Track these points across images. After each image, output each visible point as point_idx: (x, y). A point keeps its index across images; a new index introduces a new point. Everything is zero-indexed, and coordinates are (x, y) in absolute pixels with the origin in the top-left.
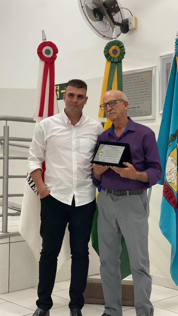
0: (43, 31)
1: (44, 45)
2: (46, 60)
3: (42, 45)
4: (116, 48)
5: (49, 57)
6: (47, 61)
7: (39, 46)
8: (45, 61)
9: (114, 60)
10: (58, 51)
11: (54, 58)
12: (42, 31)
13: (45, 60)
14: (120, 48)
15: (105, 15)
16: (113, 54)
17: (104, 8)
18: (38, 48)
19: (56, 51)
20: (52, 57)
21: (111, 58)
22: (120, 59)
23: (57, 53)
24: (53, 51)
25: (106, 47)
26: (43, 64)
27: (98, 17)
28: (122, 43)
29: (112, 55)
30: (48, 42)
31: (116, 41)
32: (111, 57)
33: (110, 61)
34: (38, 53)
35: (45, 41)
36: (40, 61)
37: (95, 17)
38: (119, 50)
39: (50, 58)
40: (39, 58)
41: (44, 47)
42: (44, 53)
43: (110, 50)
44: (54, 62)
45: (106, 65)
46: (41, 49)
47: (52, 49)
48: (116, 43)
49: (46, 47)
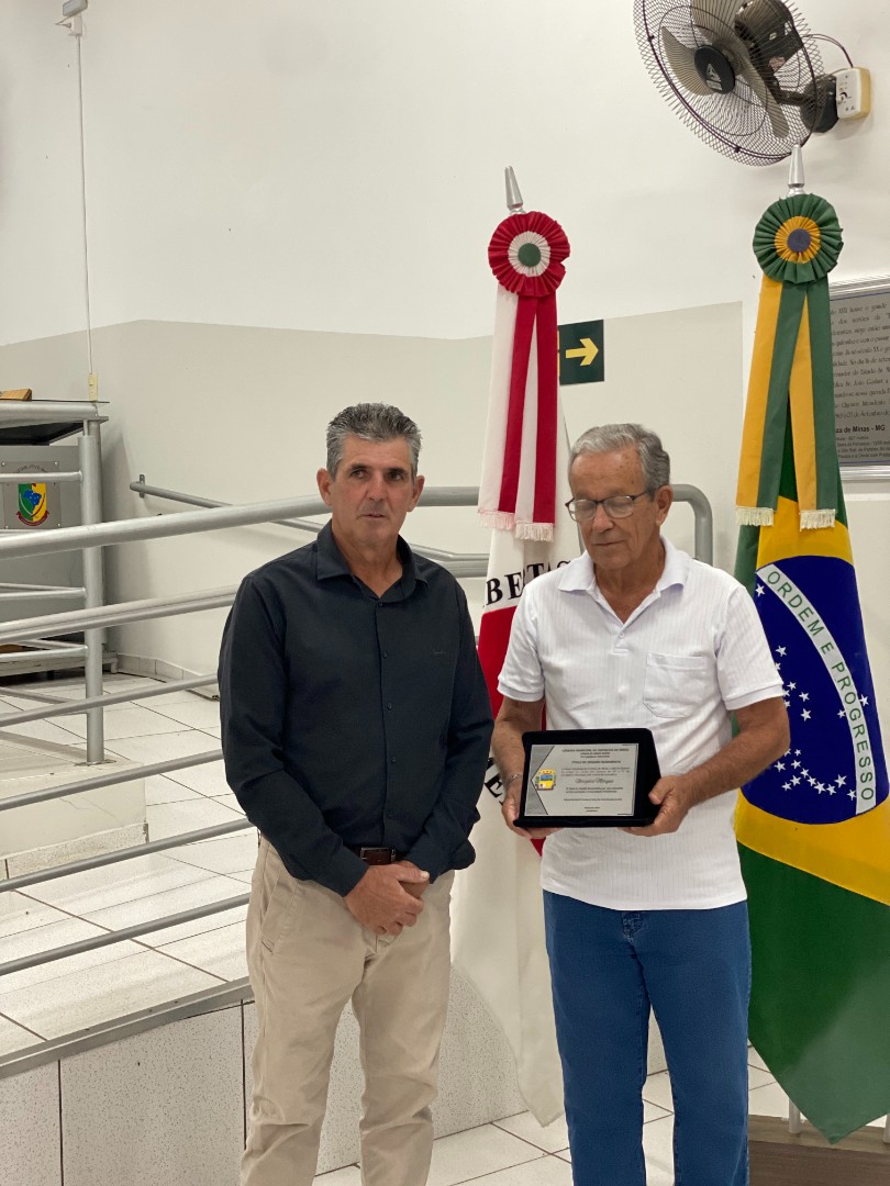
0: (509, 173)
1: (514, 225)
2: (523, 287)
3: (508, 232)
4: (806, 228)
5: (535, 275)
6: (530, 292)
7: (495, 235)
8: (518, 293)
9: (795, 273)
10: (568, 247)
11: (555, 274)
12: (506, 171)
14: (820, 225)
15: (743, 70)
16: (793, 251)
17: (738, 40)
18: (492, 243)
19: (560, 248)
20: (546, 272)
21: (784, 268)
22: (822, 269)
23: (566, 255)
24: (549, 249)
25: (761, 222)
26: (510, 303)
27: (717, 78)
28: (829, 206)
29: (788, 255)
30: (531, 213)
31: (804, 196)
32: (785, 264)
34: (493, 262)
35: (518, 211)
36: (499, 291)
37: (705, 76)
38: (815, 233)
39: (538, 278)
40: (497, 281)
41: (516, 234)
42: (515, 262)
43: (779, 236)
44: (554, 293)
45: (763, 295)
46: (504, 244)
47: (546, 243)
48: (805, 206)
49: (521, 236)
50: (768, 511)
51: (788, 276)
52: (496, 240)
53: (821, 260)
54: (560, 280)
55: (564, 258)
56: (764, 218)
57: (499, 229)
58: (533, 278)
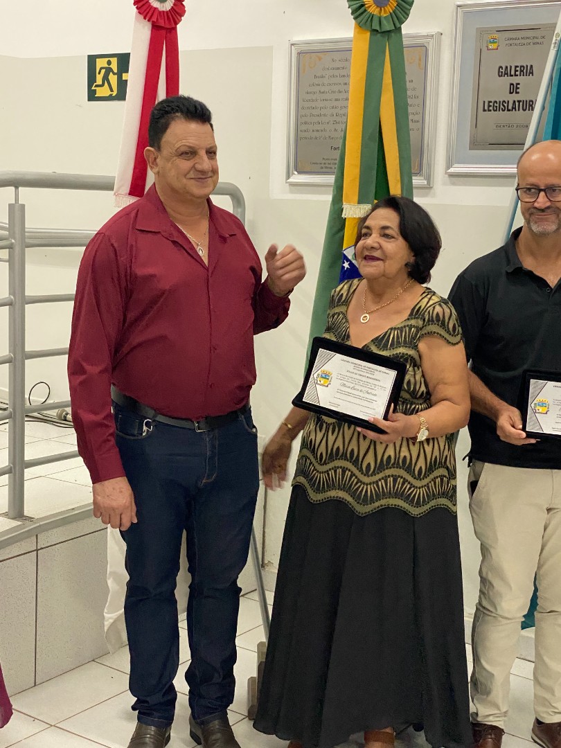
2: (157, 19)
6: (160, 23)
8: (152, 23)
9: (380, 23)
11: (178, 12)
16: (378, 6)
21: (372, 19)
22: (398, 20)
29: (373, 10)
32: (372, 16)
33: (367, 29)
40: (136, 11)
44: (176, 27)
45: (355, 40)
51: (375, 26)
53: (398, 12)
54: (181, 16)
58: (164, 12)
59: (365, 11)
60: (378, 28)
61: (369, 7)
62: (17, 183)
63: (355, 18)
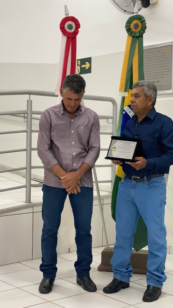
0: (66, 6)
1: (67, 19)
3: (65, 21)
4: (138, 23)
5: (71, 32)
6: (70, 36)
7: (62, 21)
10: (80, 25)
11: (76, 33)
13: (67, 35)
14: (141, 22)
16: (135, 29)
18: (61, 23)
19: (78, 26)
20: (74, 31)
22: (141, 33)
23: (79, 27)
24: (75, 26)
25: (127, 21)
26: (65, 39)
28: (143, 18)
29: (133, 30)
30: (71, 17)
31: (138, 15)
32: (132, 32)
33: (131, 36)
34: (61, 28)
35: (67, 16)
36: (62, 35)
38: (140, 24)
40: (62, 33)
42: (66, 28)
43: (131, 25)
44: (76, 37)
45: (127, 39)
46: (64, 24)
47: (74, 24)
48: (138, 18)
49: (68, 22)
50: (127, 93)
51: (133, 34)
52: (62, 23)
53: (141, 31)
54: (78, 34)
55: (79, 28)
56: (128, 20)
57: (63, 20)
58: (71, 33)
59: (131, 30)
60: (134, 35)
61: (132, 29)
62: (30, 93)
63: (128, 32)
